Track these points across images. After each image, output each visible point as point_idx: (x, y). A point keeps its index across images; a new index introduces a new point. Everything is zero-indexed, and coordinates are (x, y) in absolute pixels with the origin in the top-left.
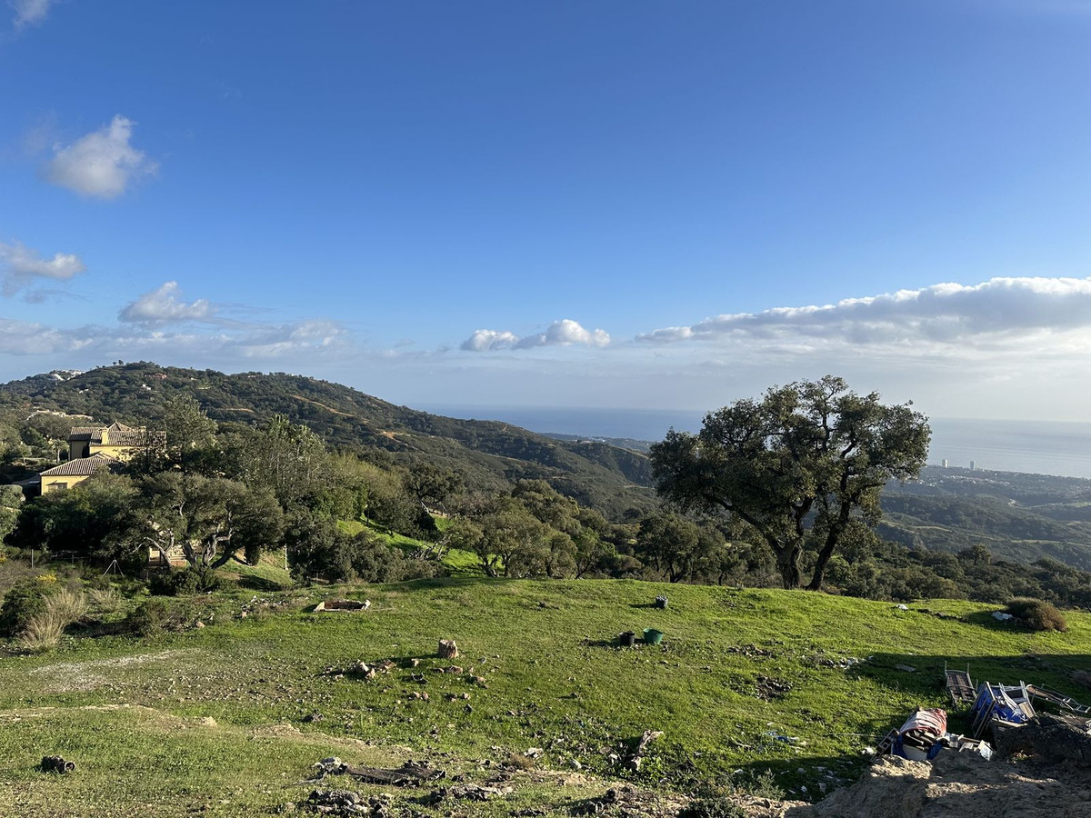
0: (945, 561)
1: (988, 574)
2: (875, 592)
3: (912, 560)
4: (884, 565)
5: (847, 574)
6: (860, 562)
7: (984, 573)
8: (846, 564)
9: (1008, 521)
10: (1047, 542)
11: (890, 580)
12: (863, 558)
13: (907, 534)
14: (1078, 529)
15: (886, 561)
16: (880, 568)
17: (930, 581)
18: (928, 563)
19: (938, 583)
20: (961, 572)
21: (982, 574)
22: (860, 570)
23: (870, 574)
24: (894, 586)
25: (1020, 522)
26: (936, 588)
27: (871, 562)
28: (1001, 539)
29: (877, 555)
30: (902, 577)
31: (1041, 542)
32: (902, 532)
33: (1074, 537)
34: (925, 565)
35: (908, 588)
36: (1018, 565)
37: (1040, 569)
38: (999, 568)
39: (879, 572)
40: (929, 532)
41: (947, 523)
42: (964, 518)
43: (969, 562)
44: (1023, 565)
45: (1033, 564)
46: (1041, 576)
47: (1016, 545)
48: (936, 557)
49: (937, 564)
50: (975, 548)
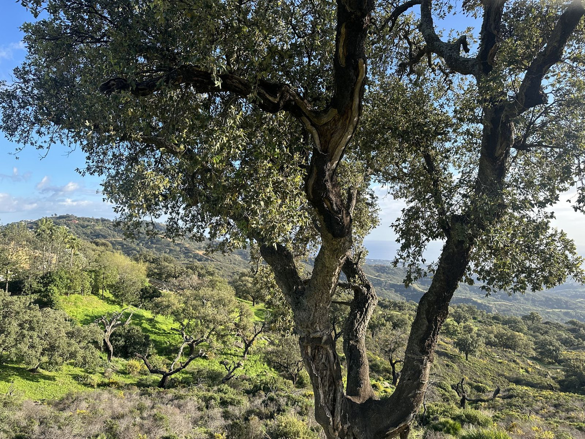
0: (515, 322)
1: (542, 329)
2: (476, 343)
3: (495, 321)
4: (478, 324)
5: (457, 330)
6: (464, 323)
7: (539, 329)
8: (456, 324)
9: (544, 299)
10: (566, 310)
11: (484, 333)
12: (466, 320)
13: (488, 306)
14: (582, 303)
15: (480, 322)
16: (476, 326)
17: (509, 334)
18: (505, 323)
19: (515, 335)
20: (525, 329)
21: (537, 330)
22: (464, 327)
23: (470, 330)
24: (487, 338)
25: (550, 300)
26: (513, 339)
27: (471, 323)
28: (540, 309)
29: (474, 318)
30: (492, 332)
31: (562, 310)
32: (485, 305)
33: (580, 307)
34: (503, 324)
35: (496, 339)
36: (557, 324)
37: (571, 326)
38: (548, 326)
39: (476, 329)
40: (500, 305)
41: (510, 301)
42: (519, 297)
43: (529, 322)
44: (561, 324)
45: (566, 323)
46: (573, 331)
47: (548, 312)
48: (509, 319)
49: (511, 323)
50: (532, 314)
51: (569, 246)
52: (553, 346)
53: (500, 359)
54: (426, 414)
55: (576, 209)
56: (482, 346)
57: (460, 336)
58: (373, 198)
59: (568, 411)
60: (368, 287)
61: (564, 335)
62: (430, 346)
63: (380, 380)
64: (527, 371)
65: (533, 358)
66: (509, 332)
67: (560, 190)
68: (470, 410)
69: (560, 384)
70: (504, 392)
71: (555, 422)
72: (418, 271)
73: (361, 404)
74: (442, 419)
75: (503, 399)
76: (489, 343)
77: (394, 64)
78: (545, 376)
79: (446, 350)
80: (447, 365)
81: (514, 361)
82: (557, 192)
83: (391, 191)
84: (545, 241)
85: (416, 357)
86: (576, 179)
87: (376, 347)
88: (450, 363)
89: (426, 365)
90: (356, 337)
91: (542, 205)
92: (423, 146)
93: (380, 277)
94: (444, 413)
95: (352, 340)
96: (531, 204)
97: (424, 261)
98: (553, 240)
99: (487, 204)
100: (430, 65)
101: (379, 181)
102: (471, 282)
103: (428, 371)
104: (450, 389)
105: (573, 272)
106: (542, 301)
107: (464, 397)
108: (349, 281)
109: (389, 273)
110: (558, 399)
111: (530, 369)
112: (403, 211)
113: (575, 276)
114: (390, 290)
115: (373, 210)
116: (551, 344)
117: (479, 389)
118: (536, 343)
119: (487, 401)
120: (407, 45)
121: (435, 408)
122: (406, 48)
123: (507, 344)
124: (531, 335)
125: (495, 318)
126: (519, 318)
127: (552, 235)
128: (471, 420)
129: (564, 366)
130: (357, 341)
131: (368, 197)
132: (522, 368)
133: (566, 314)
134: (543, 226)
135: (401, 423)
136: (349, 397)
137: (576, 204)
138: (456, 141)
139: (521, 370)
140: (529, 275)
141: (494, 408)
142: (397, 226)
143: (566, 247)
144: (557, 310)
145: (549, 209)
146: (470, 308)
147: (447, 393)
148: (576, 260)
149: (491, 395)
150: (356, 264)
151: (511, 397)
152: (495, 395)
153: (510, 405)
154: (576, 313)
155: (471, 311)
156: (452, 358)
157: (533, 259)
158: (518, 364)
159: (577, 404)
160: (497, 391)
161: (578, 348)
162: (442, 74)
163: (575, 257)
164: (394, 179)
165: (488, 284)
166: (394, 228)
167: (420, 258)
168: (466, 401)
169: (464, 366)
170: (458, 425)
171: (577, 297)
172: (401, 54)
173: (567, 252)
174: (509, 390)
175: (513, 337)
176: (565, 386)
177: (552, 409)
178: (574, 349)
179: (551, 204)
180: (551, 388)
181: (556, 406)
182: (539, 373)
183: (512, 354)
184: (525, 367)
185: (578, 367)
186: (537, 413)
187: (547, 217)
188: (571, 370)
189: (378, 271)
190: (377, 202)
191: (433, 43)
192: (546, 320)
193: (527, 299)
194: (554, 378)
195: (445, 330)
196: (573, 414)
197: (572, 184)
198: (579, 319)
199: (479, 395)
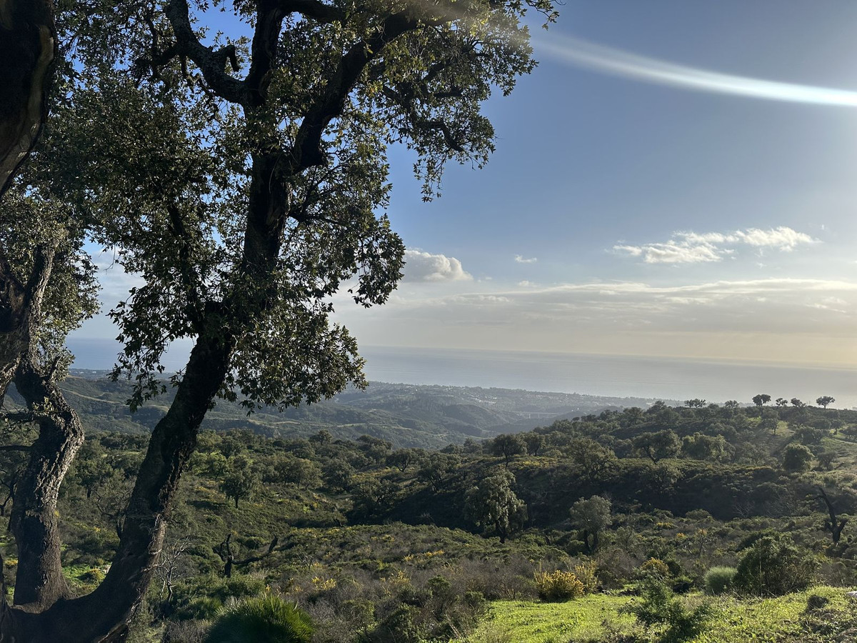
0: (301, 445)
1: (331, 451)
2: (250, 481)
3: (277, 447)
4: (254, 455)
5: (224, 467)
6: (236, 455)
7: (328, 451)
8: (223, 458)
9: (335, 412)
11: (262, 466)
12: (239, 451)
13: (269, 428)
14: (375, 414)
15: (257, 451)
16: (251, 458)
17: (293, 463)
18: (289, 448)
19: (300, 464)
20: (313, 452)
21: (326, 452)
22: (235, 462)
23: (244, 464)
24: (265, 472)
25: (342, 413)
26: (298, 468)
27: (244, 455)
28: (332, 426)
29: (250, 447)
30: (272, 463)
31: (355, 425)
32: (265, 428)
33: (373, 419)
34: (286, 451)
35: (276, 472)
36: (348, 441)
37: (362, 443)
38: (338, 446)
39: (252, 461)
40: (284, 426)
41: (297, 418)
42: (307, 413)
43: (318, 444)
44: (352, 442)
45: (358, 440)
46: (364, 448)
47: (340, 429)
48: (294, 443)
49: (296, 449)
50: (321, 432)
51: (350, 344)
52: (343, 470)
53: (280, 498)
54: (171, 599)
55: (357, 300)
56: (258, 485)
57: (228, 475)
58: (87, 266)
59: (354, 548)
60: (67, 416)
61: (355, 455)
62: (166, 496)
63: (98, 564)
64: (312, 508)
65: (320, 490)
66: (293, 460)
67: (343, 278)
68: (237, 577)
69: (348, 518)
70: (283, 541)
71: (340, 566)
72: (152, 384)
73: (43, 613)
74: (194, 601)
75: (281, 551)
76: (268, 479)
77: (127, 56)
78: (332, 509)
79: (208, 498)
80: (209, 520)
81: (298, 498)
82: (339, 279)
83: (121, 259)
84: (324, 340)
85: (142, 517)
86: (359, 265)
87: (94, 512)
88: (213, 516)
89: (158, 526)
90: (39, 502)
91: (319, 294)
92: (166, 194)
93: (108, 399)
94: (198, 592)
95: (29, 508)
96: (306, 292)
97: (161, 369)
98: (334, 339)
99: (251, 288)
100: (185, 75)
101: (101, 241)
102: (232, 397)
103: (162, 535)
104: (212, 553)
105: (354, 376)
106: (332, 416)
107: (230, 560)
108: (31, 408)
109: (123, 391)
110: (344, 536)
111: (315, 505)
112: (133, 291)
113: (356, 381)
114: (124, 417)
115: (87, 287)
116: (340, 467)
117: (252, 545)
118: (323, 470)
119: (261, 558)
120: (149, 32)
121: (185, 587)
122: (147, 37)
123: (289, 476)
124: (319, 460)
125: (277, 443)
126: (306, 440)
127: (333, 332)
128: (237, 590)
129: (353, 493)
130: (41, 510)
131: (79, 264)
132: (306, 505)
133: (358, 429)
134: (320, 322)
135: (114, 625)
136: (18, 607)
137: (357, 295)
138: (218, 195)
139: (305, 508)
140: (305, 383)
141: (269, 565)
142: (118, 315)
143: (347, 347)
144: (349, 425)
145: (327, 299)
146: (244, 434)
147: (206, 561)
148: (358, 362)
149: (267, 548)
150: (47, 378)
151: (290, 546)
152: (271, 549)
153: (289, 557)
154: (369, 426)
155: (246, 438)
156: (216, 508)
157: (312, 363)
158: (302, 500)
159: (364, 537)
160: (274, 543)
161: (369, 468)
162: (204, 93)
163: (356, 358)
164: (126, 240)
165: (253, 397)
166: (114, 317)
167: (156, 365)
168: (233, 566)
169: (233, 517)
170: (217, 602)
171: (369, 407)
172: (140, 45)
173: (348, 353)
174: (289, 538)
175: (298, 465)
176: (354, 518)
177: (337, 551)
178: (364, 471)
179: (330, 294)
180: (337, 524)
181: (342, 546)
182: (326, 508)
183: (295, 488)
184: (309, 503)
185: (367, 492)
186: (320, 560)
187: (324, 309)
188: (360, 497)
189: (103, 389)
190: (95, 275)
191: (187, 43)
192: (337, 439)
193: (316, 415)
194: (341, 511)
195: (208, 469)
196: (359, 551)
197: (355, 271)
198: (372, 433)
199: (251, 553)
